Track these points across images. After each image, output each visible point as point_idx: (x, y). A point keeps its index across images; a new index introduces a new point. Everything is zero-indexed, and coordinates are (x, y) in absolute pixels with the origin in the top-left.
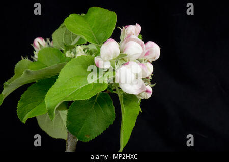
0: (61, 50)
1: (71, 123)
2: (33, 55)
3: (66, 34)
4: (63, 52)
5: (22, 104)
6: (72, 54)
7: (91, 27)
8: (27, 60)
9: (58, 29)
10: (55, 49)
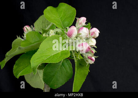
0: (40, 33)
1: (45, 77)
2: (24, 36)
3: (43, 23)
4: (41, 34)
5: (16, 66)
6: (47, 35)
7: (60, 16)
8: (20, 38)
9: (38, 20)
10: (36, 32)
